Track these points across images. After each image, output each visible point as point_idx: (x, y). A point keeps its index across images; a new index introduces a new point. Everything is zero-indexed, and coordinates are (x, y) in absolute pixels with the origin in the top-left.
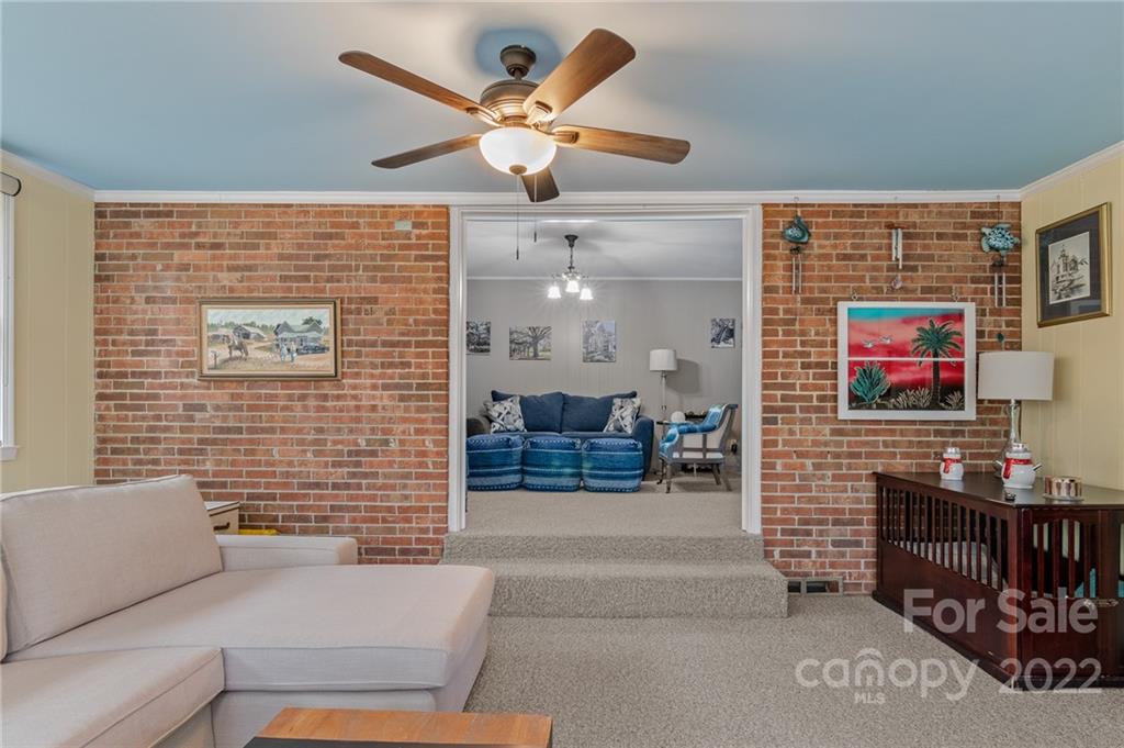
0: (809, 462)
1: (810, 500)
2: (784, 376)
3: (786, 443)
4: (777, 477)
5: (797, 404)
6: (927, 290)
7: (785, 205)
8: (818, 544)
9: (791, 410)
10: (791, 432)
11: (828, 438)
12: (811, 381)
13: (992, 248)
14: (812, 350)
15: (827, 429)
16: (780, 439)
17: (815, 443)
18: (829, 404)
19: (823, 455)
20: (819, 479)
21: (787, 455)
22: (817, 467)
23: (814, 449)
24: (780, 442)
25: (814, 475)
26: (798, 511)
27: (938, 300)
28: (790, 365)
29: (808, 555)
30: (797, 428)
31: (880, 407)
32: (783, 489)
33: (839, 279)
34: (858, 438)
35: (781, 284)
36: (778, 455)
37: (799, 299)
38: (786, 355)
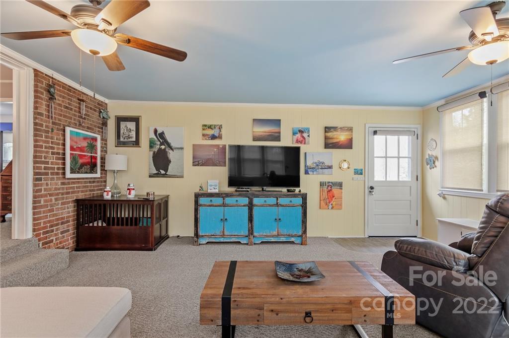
0: (53, 198)
1: (54, 215)
2: (45, 158)
3: (45, 190)
4: (41, 207)
5: (50, 171)
6: (88, 128)
7: (46, 75)
8: (56, 235)
9: (47, 174)
10: (47, 184)
11: (60, 186)
12: (55, 161)
13: (103, 117)
14: (55, 146)
15: (59, 182)
16: (43, 188)
17: (56, 189)
18: (60, 171)
19: (58, 194)
20: (57, 205)
21: (46, 196)
22: (56, 200)
23: (55, 192)
24: (43, 190)
25: (55, 204)
26: (49, 222)
27: (91, 132)
28: (47, 152)
29: (52, 241)
30: (49, 182)
31: (78, 173)
32: (44, 212)
33: (65, 116)
34: (69, 186)
35: (45, 113)
36: (42, 196)
37: (51, 122)
38: (46, 148)
